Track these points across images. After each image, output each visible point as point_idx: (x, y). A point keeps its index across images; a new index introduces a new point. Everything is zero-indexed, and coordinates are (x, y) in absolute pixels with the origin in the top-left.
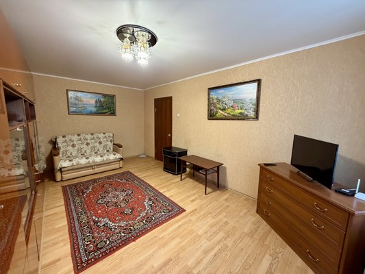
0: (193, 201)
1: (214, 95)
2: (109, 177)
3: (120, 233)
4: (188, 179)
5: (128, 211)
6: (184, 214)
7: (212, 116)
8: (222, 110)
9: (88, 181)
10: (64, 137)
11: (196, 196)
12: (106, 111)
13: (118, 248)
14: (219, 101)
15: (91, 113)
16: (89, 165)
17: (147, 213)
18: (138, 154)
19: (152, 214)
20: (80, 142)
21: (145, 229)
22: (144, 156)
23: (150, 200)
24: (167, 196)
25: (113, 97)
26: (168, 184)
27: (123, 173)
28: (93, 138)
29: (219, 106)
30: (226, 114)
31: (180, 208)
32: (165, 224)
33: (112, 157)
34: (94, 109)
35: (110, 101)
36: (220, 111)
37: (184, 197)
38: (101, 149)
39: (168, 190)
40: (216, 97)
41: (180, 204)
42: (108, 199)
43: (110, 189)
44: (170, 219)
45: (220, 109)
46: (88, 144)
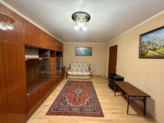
0: (114, 113)
1: (145, 39)
2: (82, 82)
3: (67, 108)
4: (121, 97)
5: (77, 100)
6: (101, 118)
7: (142, 55)
8: (152, 50)
9: (75, 81)
10: (73, 63)
11: (119, 111)
12: (88, 54)
13: (62, 114)
14: (149, 43)
15: (82, 55)
16: (77, 75)
17: (83, 105)
18: (101, 74)
19: (85, 107)
20: (77, 66)
21: (76, 113)
22: (104, 76)
23: (90, 99)
24: (100, 102)
25: (91, 48)
26: (105, 95)
27: (89, 82)
28: (82, 65)
29: (149, 47)
30: (156, 54)
31: (102, 113)
32: (86, 117)
33: (86, 73)
34: (83, 53)
35: (90, 50)
36: (150, 51)
37: (110, 107)
38: (84, 70)
39: (103, 99)
40: (147, 40)
41: (104, 111)
42: (75, 91)
43: (79, 87)
44: (91, 116)
45: (150, 49)
46: (79, 67)
